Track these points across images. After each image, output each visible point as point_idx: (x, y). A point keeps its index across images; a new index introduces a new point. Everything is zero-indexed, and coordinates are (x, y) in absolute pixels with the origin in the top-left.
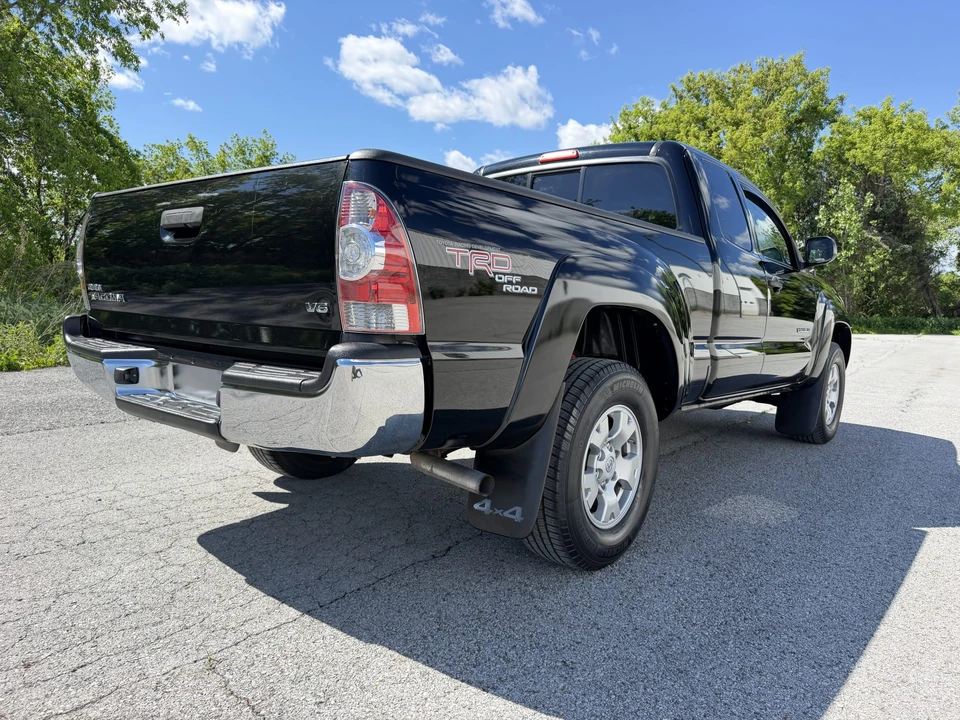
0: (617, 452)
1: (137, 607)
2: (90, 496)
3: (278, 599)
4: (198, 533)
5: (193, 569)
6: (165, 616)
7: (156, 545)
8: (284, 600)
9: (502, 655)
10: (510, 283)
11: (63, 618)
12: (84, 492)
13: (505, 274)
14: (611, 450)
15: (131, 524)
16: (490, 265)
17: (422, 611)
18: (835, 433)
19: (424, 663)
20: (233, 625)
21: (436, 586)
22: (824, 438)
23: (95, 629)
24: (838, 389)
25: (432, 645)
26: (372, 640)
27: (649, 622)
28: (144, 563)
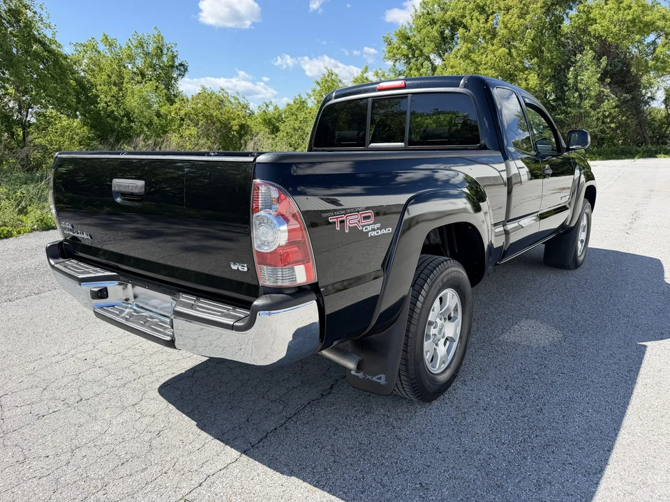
0: (445, 319)
1: (128, 456)
2: (79, 356)
3: (222, 441)
4: (158, 386)
5: (160, 418)
6: (148, 462)
7: (132, 400)
8: (227, 442)
9: (379, 481)
10: (373, 230)
11: (80, 471)
12: (73, 352)
13: (369, 225)
14: (441, 319)
15: (111, 380)
16: (359, 221)
17: (321, 446)
18: (583, 260)
19: (328, 492)
20: (195, 467)
21: (328, 423)
22: (576, 265)
23: (103, 478)
24: (586, 230)
25: (331, 476)
26: (291, 474)
27: (473, 443)
28: (126, 416)
